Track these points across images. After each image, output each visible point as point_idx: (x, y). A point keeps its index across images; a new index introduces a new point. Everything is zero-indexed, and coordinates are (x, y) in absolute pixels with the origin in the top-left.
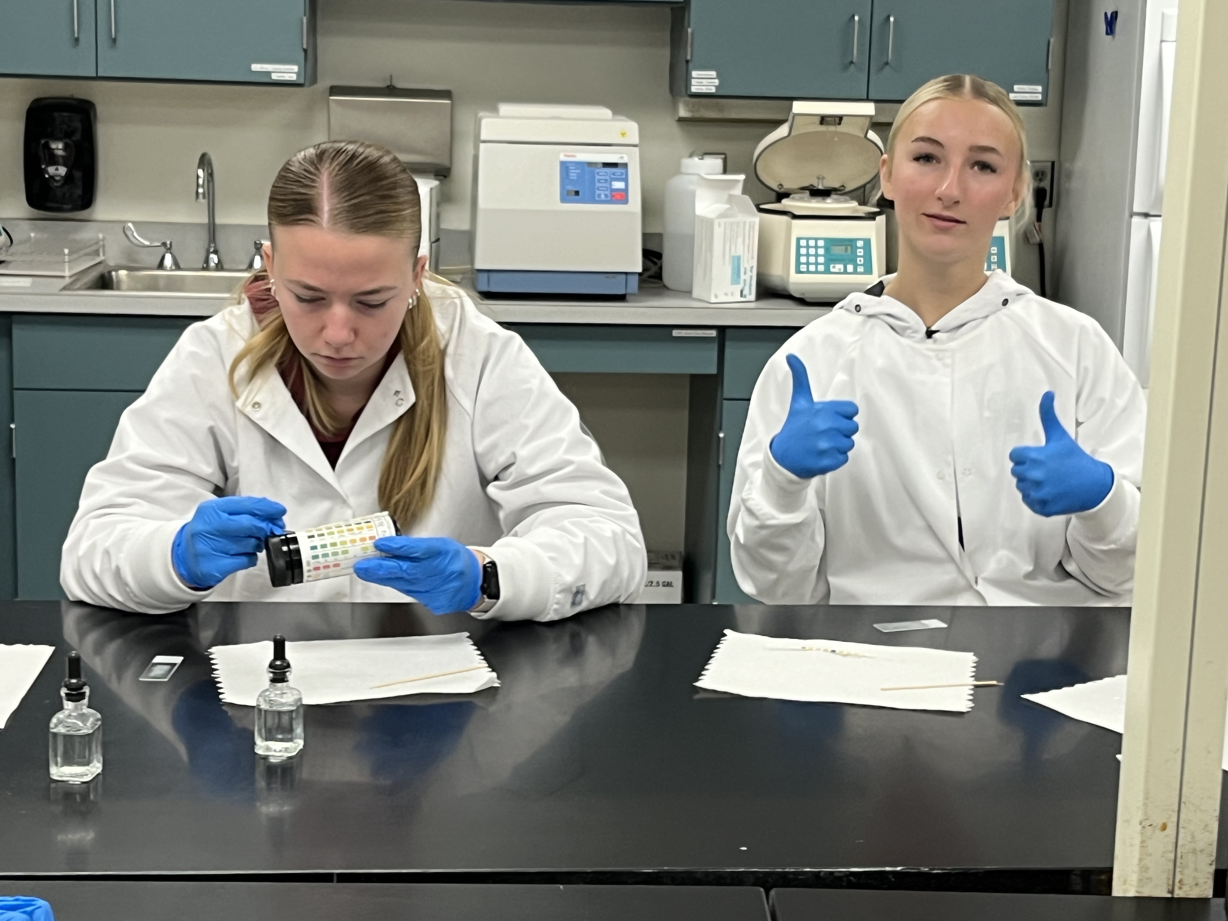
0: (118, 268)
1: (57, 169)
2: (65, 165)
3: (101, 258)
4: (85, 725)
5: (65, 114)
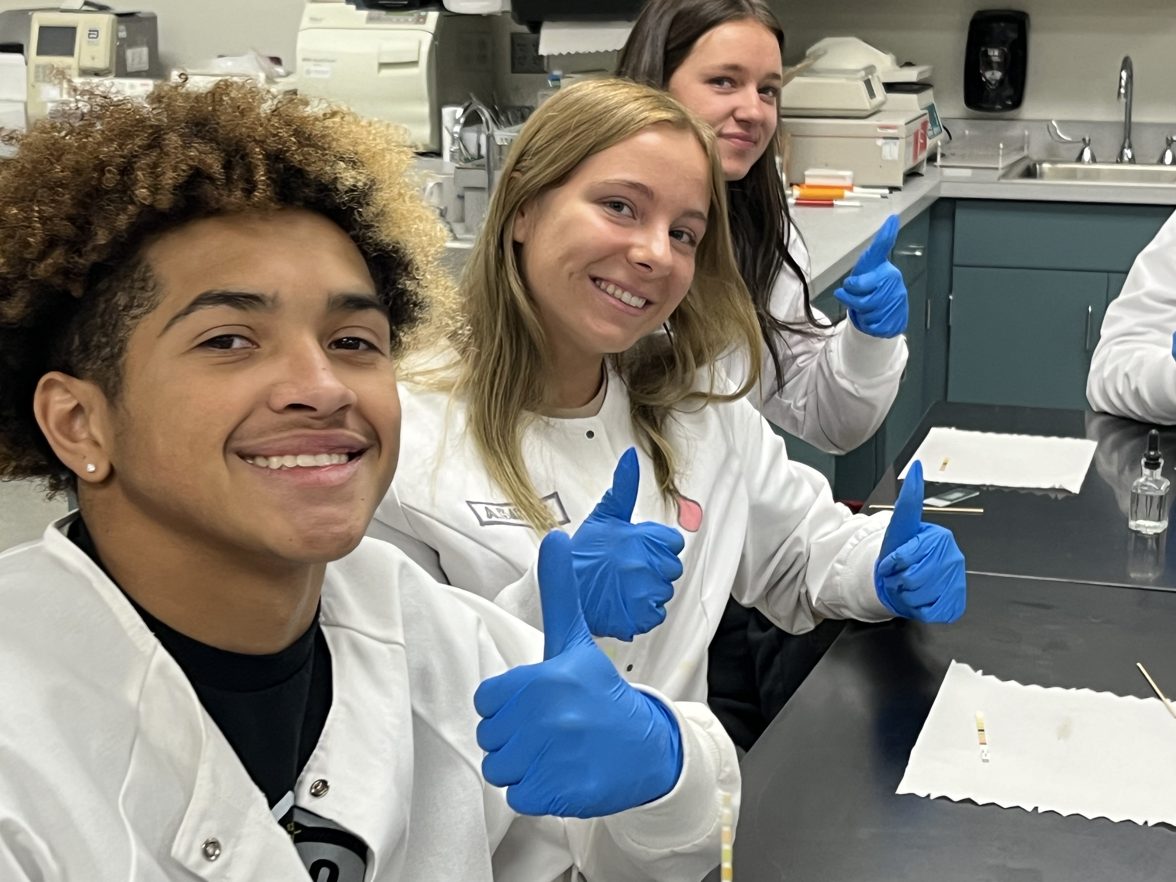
0: (1041, 163)
1: (993, 74)
2: (999, 69)
3: (1025, 153)
4: (1160, 488)
5: (1001, 24)
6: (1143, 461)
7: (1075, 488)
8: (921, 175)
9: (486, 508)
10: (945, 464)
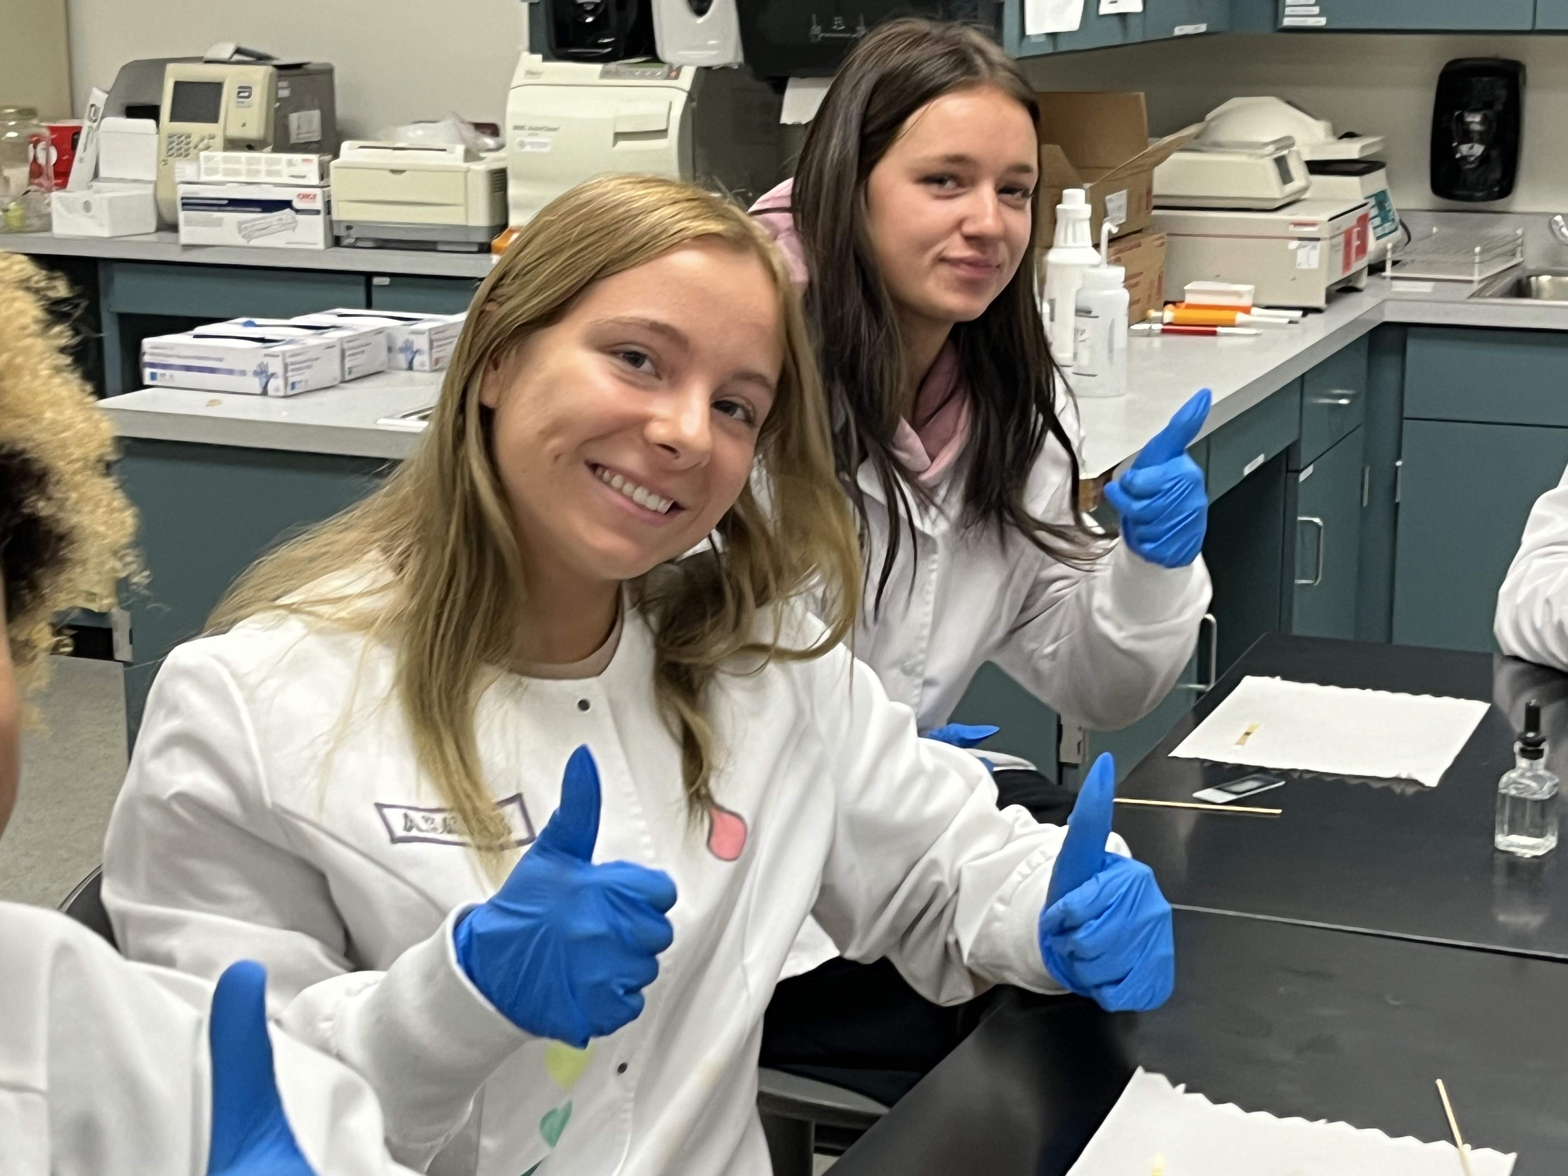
0: (1539, 273)
1: (1471, 148)
2: (1481, 142)
3: (1517, 259)
5: (1486, 79)
6: (1518, 746)
7: (1431, 780)
8: (1357, 290)
9: (406, 816)
10: (1248, 734)
